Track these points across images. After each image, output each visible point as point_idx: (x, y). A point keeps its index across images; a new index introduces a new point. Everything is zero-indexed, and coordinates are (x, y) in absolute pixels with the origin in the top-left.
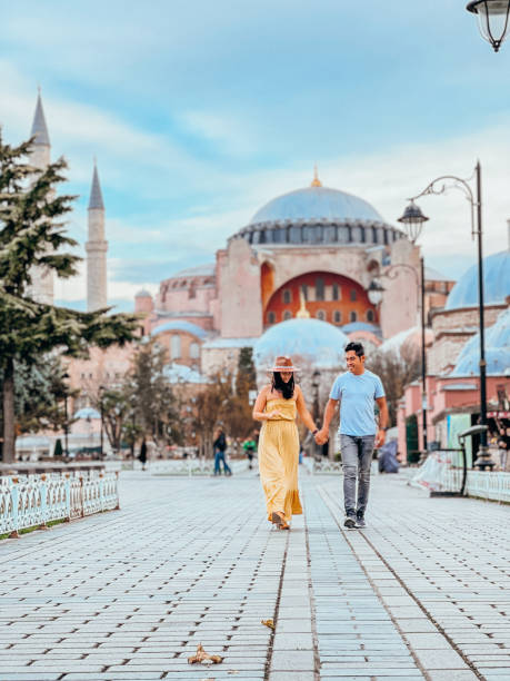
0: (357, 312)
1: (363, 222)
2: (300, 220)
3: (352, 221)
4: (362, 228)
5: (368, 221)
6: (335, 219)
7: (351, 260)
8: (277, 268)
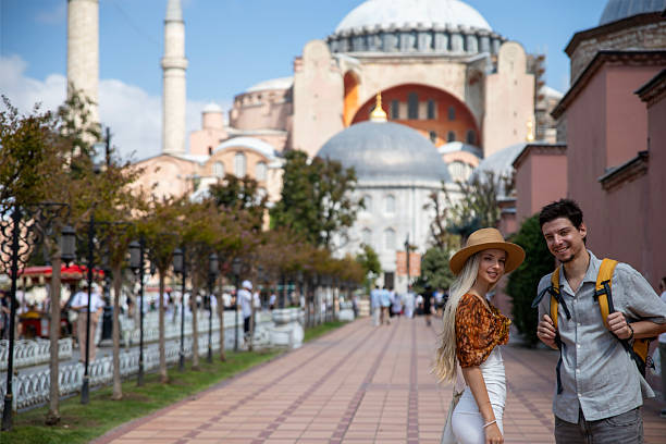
0: (456, 132)
1: (467, 28)
2: (393, 25)
3: (454, 27)
4: (464, 35)
5: (472, 28)
6: (434, 24)
7: (450, 72)
8: (363, 79)
